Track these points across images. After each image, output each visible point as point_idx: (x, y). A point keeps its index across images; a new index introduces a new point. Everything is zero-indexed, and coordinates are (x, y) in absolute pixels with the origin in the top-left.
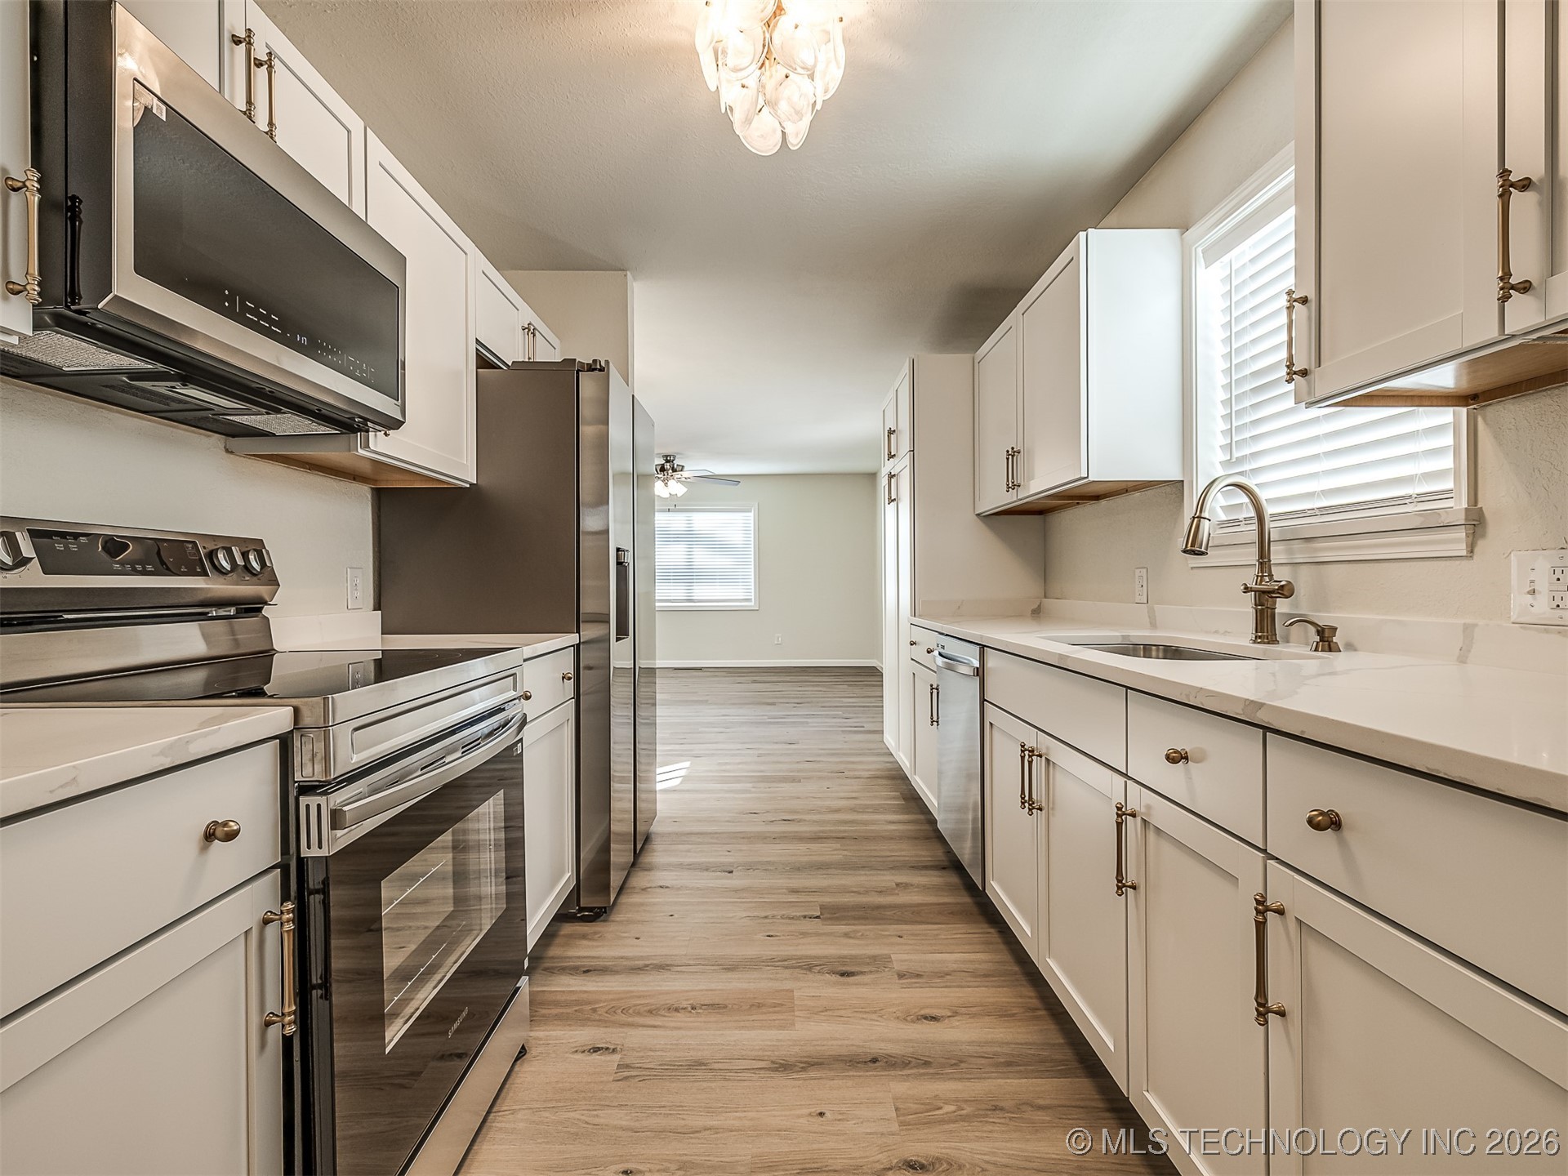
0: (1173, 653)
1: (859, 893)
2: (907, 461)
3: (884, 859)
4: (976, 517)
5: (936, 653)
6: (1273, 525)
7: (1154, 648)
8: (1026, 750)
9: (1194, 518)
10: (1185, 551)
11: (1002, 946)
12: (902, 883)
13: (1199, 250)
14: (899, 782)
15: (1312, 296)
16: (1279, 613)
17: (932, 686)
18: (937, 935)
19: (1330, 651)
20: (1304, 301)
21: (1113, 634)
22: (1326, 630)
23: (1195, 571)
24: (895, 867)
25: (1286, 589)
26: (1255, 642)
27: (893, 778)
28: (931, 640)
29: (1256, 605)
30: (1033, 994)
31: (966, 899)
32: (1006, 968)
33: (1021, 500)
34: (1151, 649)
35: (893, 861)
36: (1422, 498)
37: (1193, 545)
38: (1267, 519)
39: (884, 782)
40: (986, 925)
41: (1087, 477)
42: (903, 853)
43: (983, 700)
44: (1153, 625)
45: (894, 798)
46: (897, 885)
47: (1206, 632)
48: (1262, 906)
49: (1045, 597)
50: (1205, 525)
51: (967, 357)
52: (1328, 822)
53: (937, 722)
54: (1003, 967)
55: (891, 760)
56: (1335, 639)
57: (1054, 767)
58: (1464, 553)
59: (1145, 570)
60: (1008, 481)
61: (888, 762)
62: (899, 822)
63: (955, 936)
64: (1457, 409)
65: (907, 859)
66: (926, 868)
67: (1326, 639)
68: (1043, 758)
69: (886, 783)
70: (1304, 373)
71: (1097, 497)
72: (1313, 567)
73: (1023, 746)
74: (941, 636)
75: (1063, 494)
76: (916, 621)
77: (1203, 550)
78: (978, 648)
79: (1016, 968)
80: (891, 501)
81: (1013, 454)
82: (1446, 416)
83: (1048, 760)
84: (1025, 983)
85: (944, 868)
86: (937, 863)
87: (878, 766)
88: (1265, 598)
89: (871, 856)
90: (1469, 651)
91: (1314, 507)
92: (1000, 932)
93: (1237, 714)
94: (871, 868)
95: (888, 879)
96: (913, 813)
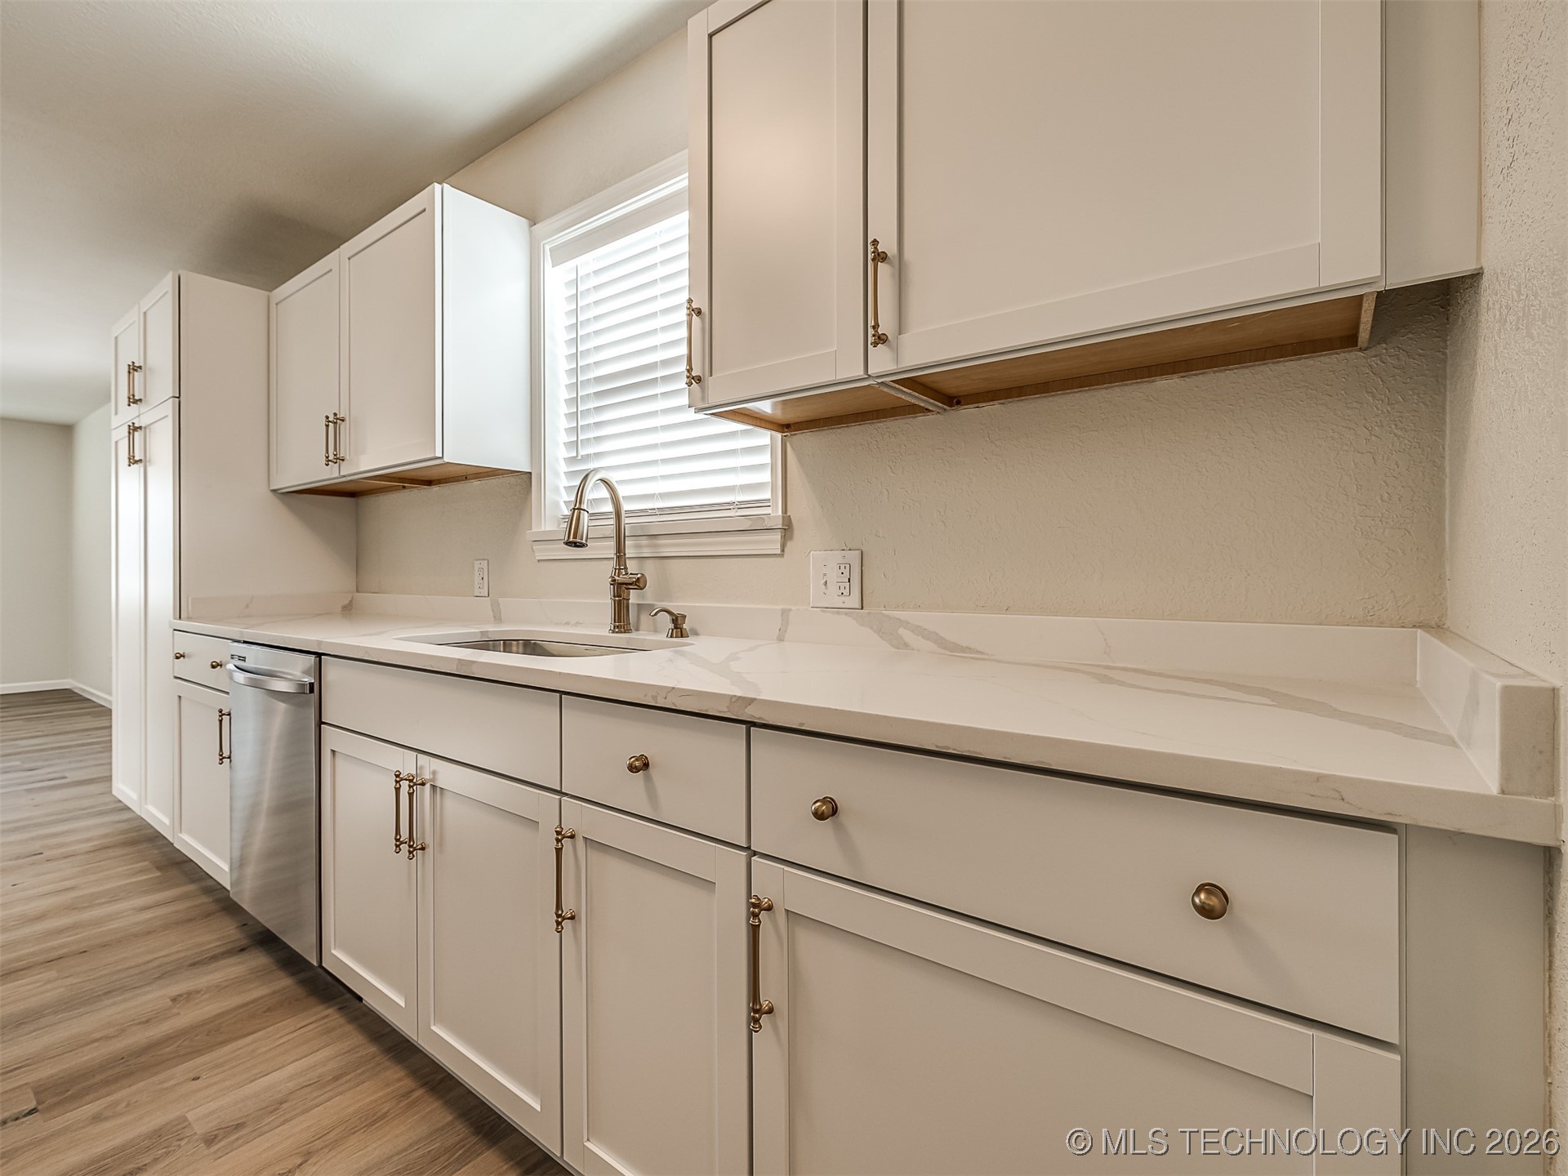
0: (531, 647)
1: (107, 1038)
2: (169, 409)
3: (144, 968)
4: (271, 494)
5: (231, 666)
6: (628, 521)
7: (515, 642)
8: (402, 779)
9: (574, 509)
10: (568, 543)
11: (349, 1028)
12: (181, 995)
13: (547, 247)
14: (145, 845)
15: (705, 310)
16: (632, 604)
17: (221, 711)
18: (253, 1051)
19: (682, 637)
20: (699, 312)
21: (473, 631)
22: (679, 619)
23: (541, 563)
24: (165, 973)
25: (641, 580)
26: (613, 632)
27: (132, 843)
28: (222, 650)
29: (614, 596)
30: (402, 1074)
31: (284, 982)
32: (360, 1054)
33: (344, 476)
34: (511, 644)
35: (159, 966)
36: (742, 505)
37: (575, 537)
38: (623, 515)
39: (119, 851)
40: (320, 1008)
41: (442, 458)
42: (174, 949)
43: (320, 723)
44: (498, 619)
45: (141, 871)
46: (174, 1000)
47: (557, 624)
48: (757, 908)
49: (357, 591)
50: (585, 517)
51: (260, 294)
52: (828, 811)
53: (229, 757)
54: (356, 1056)
55: (126, 816)
56: (684, 626)
57: (442, 794)
58: (779, 552)
59: (486, 562)
60: (327, 452)
61: (119, 822)
62: (158, 905)
63: (282, 1041)
64: (774, 433)
65: (182, 955)
66: (214, 958)
67: (678, 626)
68: (428, 786)
69: (124, 852)
70: (699, 380)
71: (429, 483)
72: (657, 562)
73: (397, 776)
74: (235, 644)
75: (392, 475)
76: (183, 624)
77: (584, 541)
78: (312, 657)
79: (373, 1049)
80: (132, 461)
81: (335, 422)
82: (765, 437)
83: (434, 787)
84: (388, 1064)
85: (242, 950)
86: (230, 946)
87: (103, 831)
88: (622, 588)
89: (120, 971)
90: (786, 631)
91: (655, 507)
92: (340, 1009)
93: (721, 712)
94: (123, 989)
95: (156, 996)
96: (177, 885)
